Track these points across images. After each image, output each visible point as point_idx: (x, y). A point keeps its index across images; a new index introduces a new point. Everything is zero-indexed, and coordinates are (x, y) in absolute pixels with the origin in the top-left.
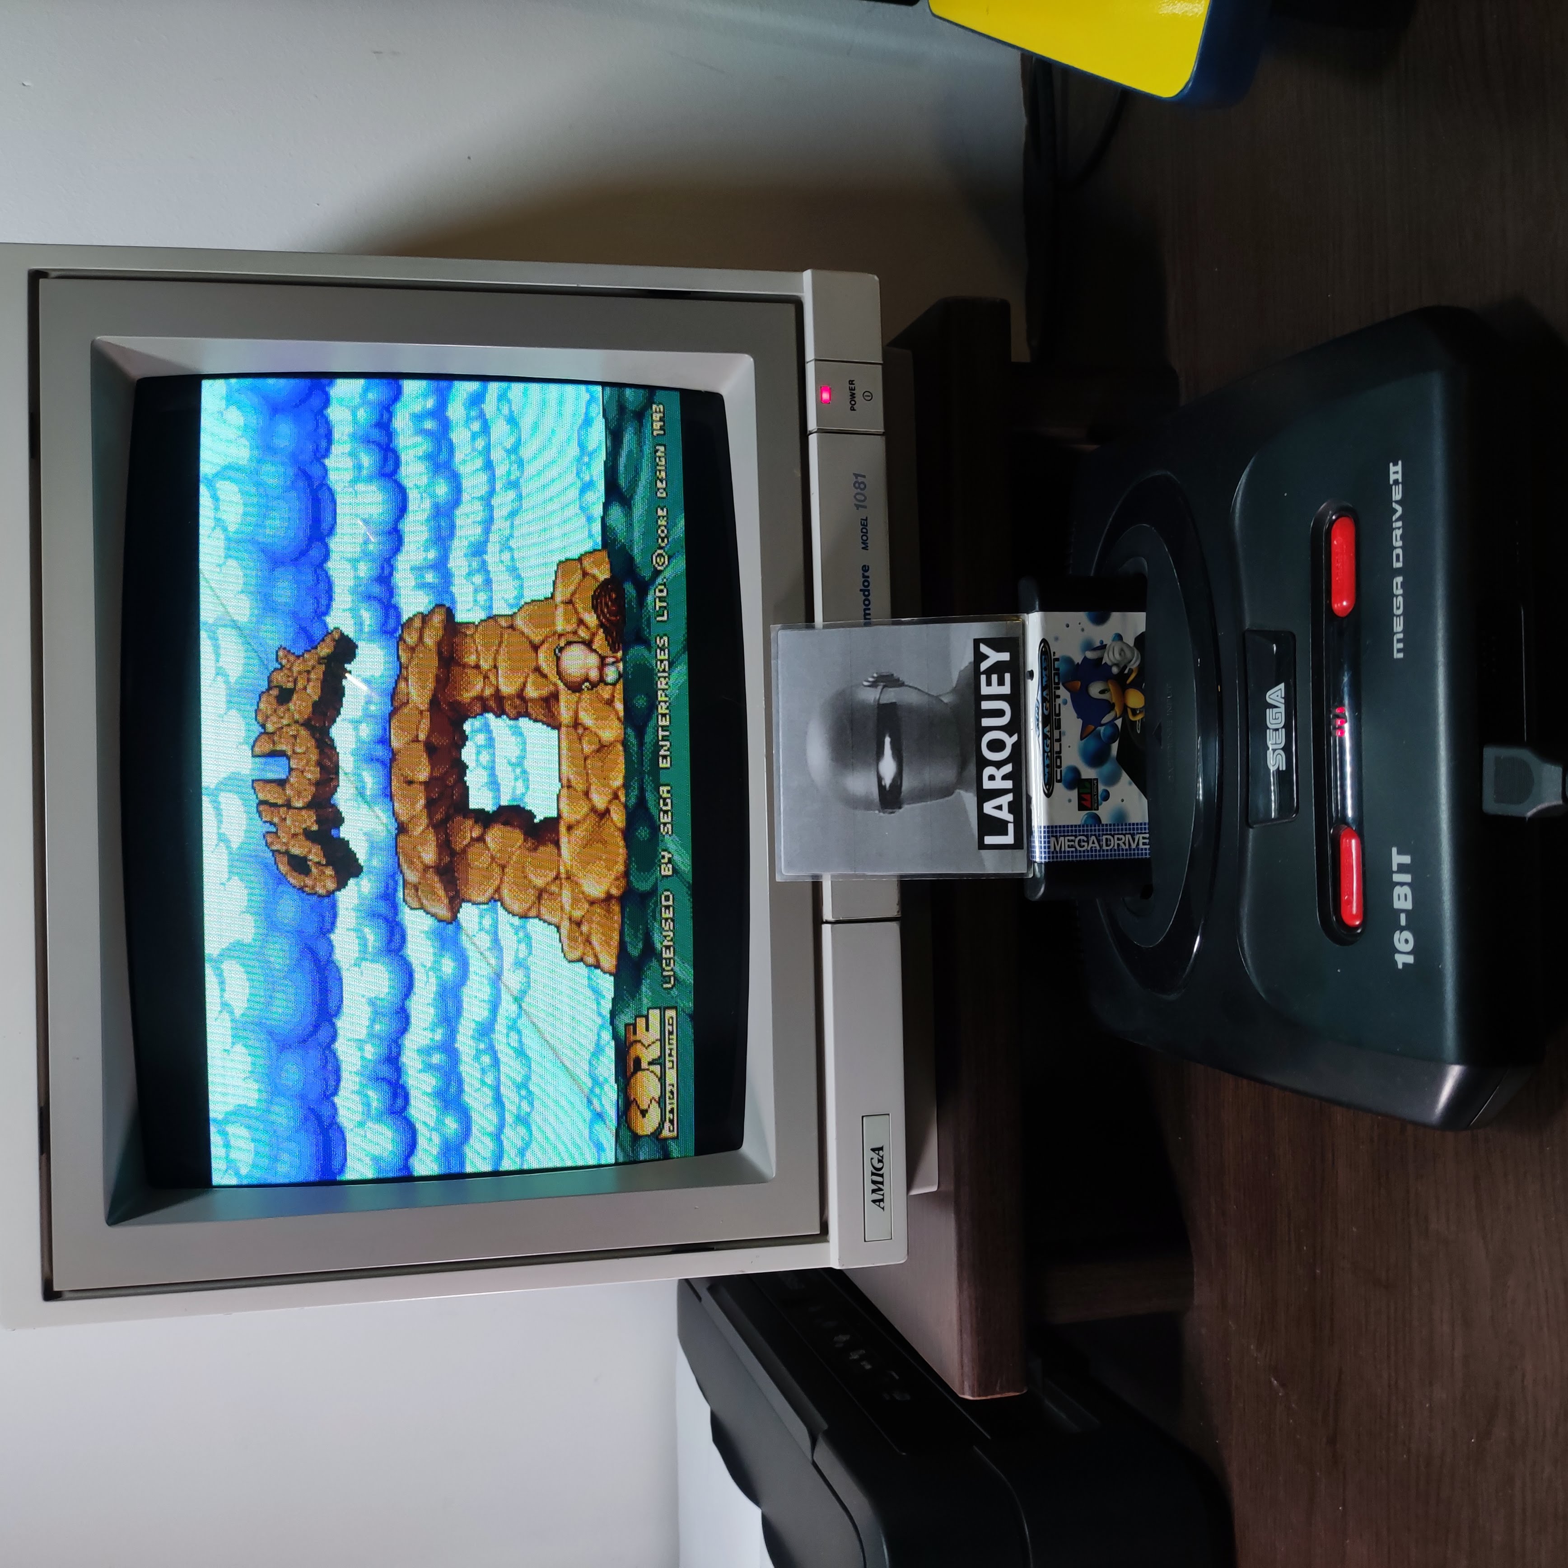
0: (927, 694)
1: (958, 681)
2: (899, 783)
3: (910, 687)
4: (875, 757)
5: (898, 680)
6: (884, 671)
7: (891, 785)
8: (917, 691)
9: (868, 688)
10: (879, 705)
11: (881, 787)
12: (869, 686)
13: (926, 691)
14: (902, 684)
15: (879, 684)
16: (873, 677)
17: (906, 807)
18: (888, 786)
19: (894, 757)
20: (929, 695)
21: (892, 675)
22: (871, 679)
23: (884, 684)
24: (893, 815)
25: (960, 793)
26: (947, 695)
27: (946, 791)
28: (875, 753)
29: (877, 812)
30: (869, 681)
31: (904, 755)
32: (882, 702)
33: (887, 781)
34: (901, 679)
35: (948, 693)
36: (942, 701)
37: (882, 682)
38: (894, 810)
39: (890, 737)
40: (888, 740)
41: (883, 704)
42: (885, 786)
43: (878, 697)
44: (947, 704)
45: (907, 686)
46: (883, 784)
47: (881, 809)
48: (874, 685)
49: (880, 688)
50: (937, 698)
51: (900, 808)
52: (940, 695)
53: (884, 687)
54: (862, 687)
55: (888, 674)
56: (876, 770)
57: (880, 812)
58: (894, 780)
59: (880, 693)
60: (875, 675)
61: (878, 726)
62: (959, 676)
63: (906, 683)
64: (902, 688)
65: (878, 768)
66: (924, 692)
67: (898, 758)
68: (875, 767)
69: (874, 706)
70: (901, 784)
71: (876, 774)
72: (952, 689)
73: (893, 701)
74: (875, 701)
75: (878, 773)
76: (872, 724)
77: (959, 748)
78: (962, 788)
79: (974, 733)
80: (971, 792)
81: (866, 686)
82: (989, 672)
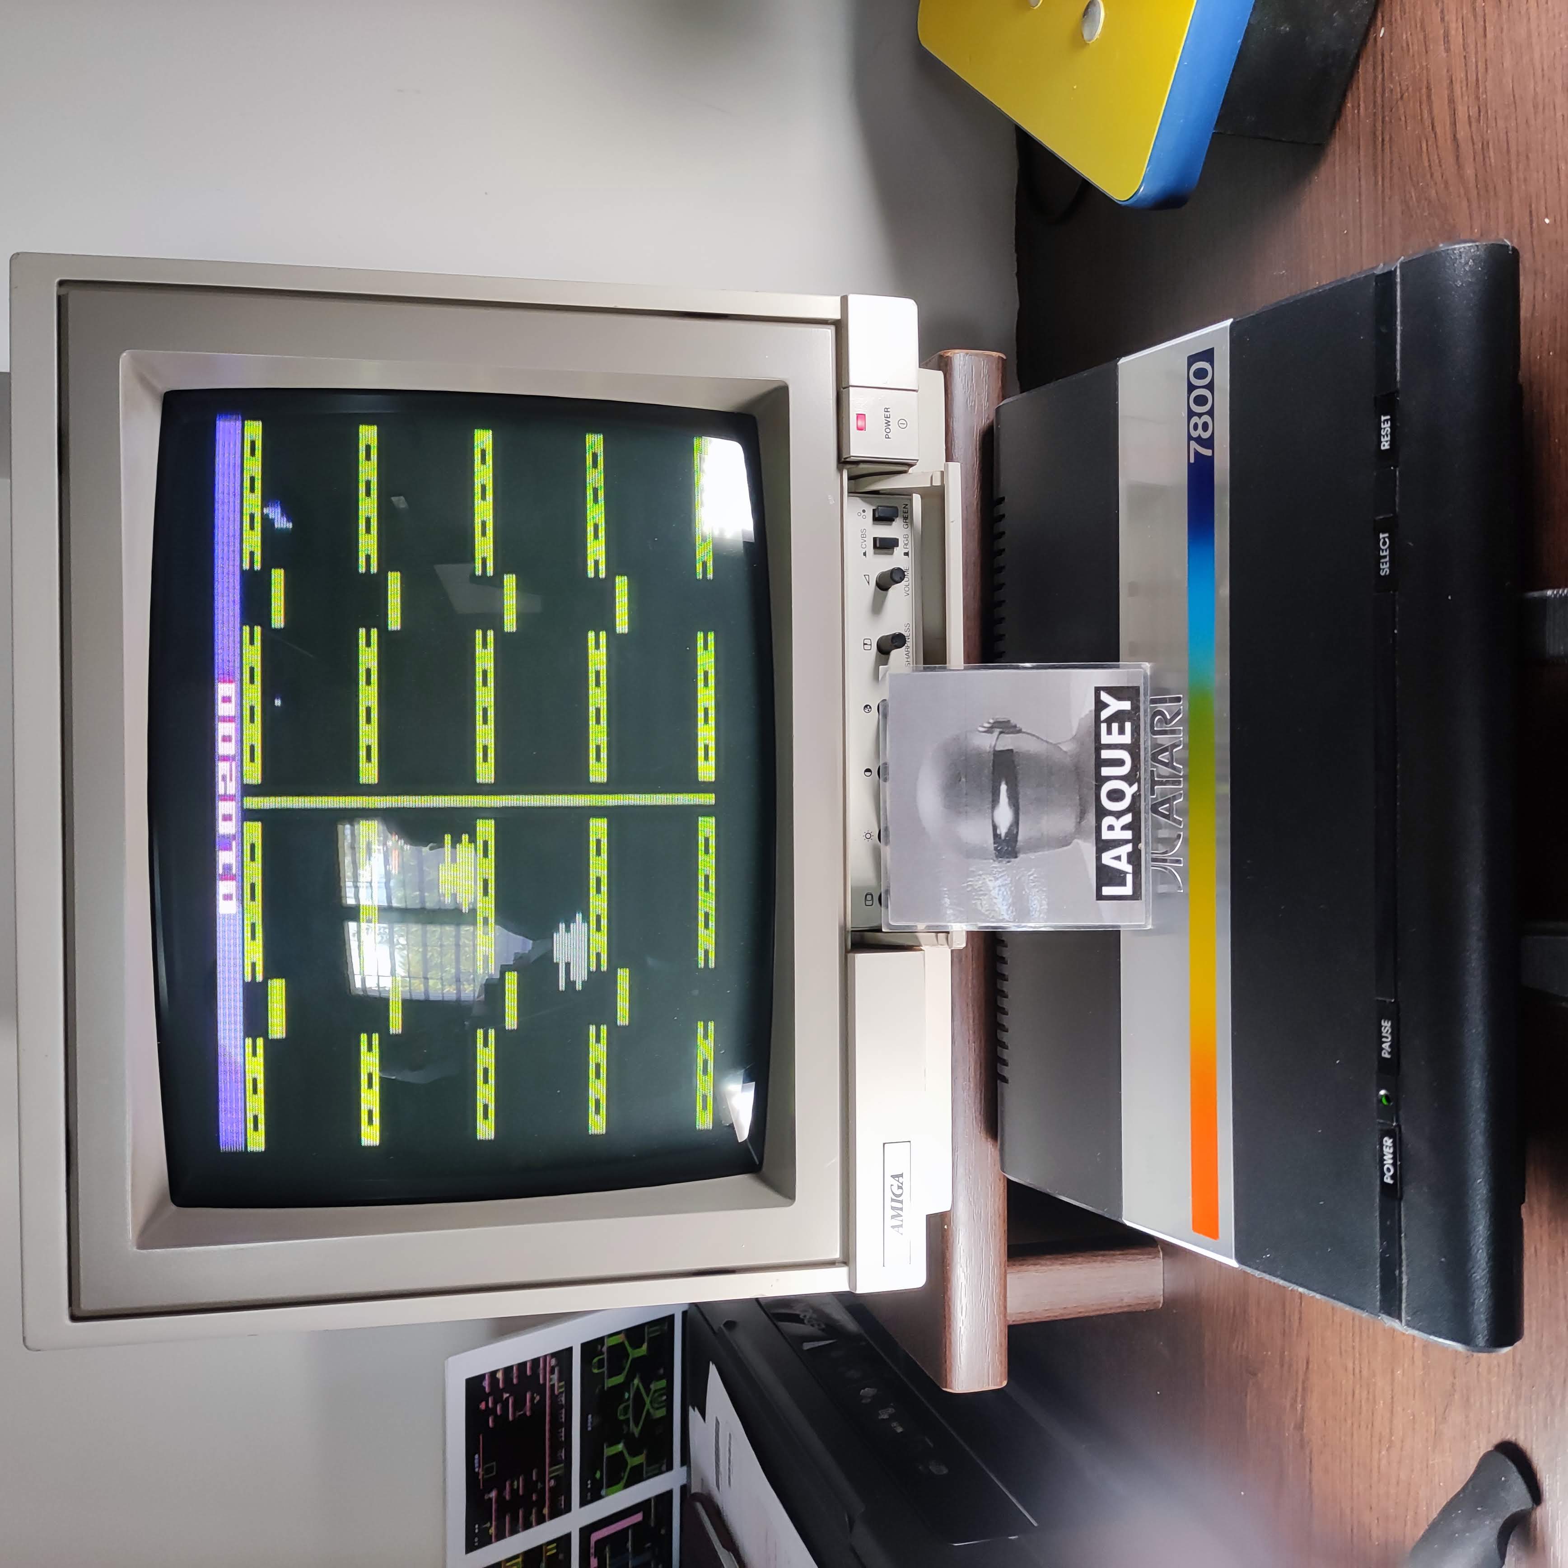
0: (1045, 741)
1: (1077, 730)
2: (1015, 832)
3: (1028, 734)
5: (1015, 726)
6: (1001, 717)
7: (1007, 834)
8: (1035, 738)
9: (984, 734)
10: (995, 751)
11: (996, 836)
12: (985, 732)
13: (1045, 738)
14: (1020, 731)
15: (995, 729)
16: (989, 723)
17: (1021, 856)
18: (1003, 834)
19: (1010, 806)
20: (1047, 742)
21: (1009, 721)
22: (987, 725)
23: (1001, 730)
24: (1008, 864)
25: (1078, 844)
26: (1067, 744)
27: (1065, 842)
28: (991, 800)
29: (991, 861)
30: (985, 727)
31: (1021, 802)
32: (998, 748)
33: (1003, 831)
34: (1018, 726)
35: (1068, 741)
36: (1061, 749)
37: (998, 728)
38: (1009, 860)
39: (1007, 784)
40: (1003, 788)
41: (1000, 751)
42: (1000, 835)
43: (993, 743)
44: (1066, 752)
45: (1024, 733)
46: (998, 832)
47: (995, 859)
48: (989, 731)
49: (996, 734)
50: (1056, 746)
51: (1016, 857)
52: (1060, 743)
53: (1001, 733)
54: (978, 732)
55: (1004, 720)
56: (991, 818)
57: (994, 861)
58: (1009, 829)
59: (998, 738)
60: (991, 721)
61: (993, 773)
62: (1079, 725)
63: (1024, 730)
64: (1020, 735)
65: (993, 816)
66: (1042, 740)
67: (1014, 806)
68: (991, 815)
69: (989, 752)
70: (1017, 833)
71: (991, 822)
72: (1071, 737)
73: (1010, 748)
74: (990, 747)
75: (993, 821)
76: (987, 771)
77: (1078, 798)
78: (1078, 839)
79: (1094, 782)
80: (1089, 842)
81: (980, 732)
82: (1110, 721)
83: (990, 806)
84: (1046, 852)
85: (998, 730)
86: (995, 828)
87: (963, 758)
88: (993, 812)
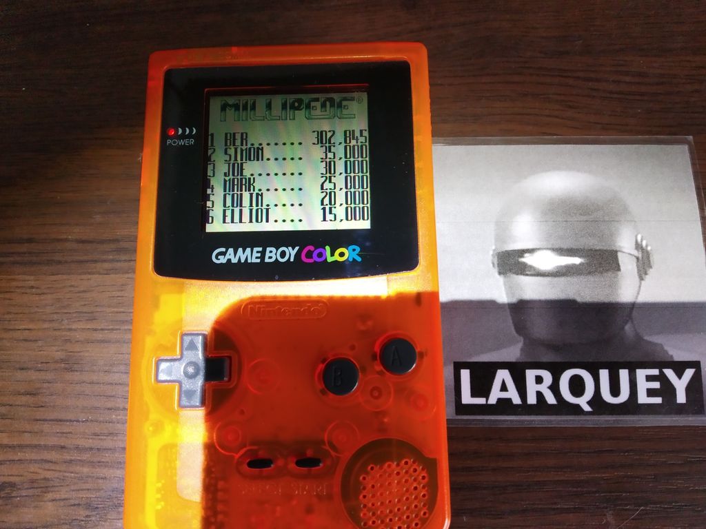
1: (650, 342)
2: (527, 273)
3: (640, 287)
4: (557, 247)
5: (646, 274)
6: (655, 258)
7: (525, 264)
8: (635, 294)
9: (634, 241)
10: (616, 252)
11: (522, 253)
12: (637, 241)
14: (641, 279)
15: (640, 253)
16: (647, 246)
17: (501, 279)
18: (523, 260)
19: (557, 267)
20: (632, 309)
21: (651, 267)
22: (644, 243)
23: (641, 258)
24: (491, 265)
25: (518, 342)
26: (633, 329)
27: (521, 327)
28: (562, 246)
29: (494, 248)
30: (642, 242)
31: (562, 279)
32: (620, 255)
33: (528, 259)
34: (647, 276)
35: (635, 330)
36: (626, 323)
37: (643, 256)
38: (496, 265)
39: (581, 264)
40: (577, 261)
41: (617, 257)
42: (522, 257)
43: (624, 250)
44: (623, 328)
45: (641, 283)
46: (526, 255)
47: (495, 252)
49: (636, 253)
50: (629, 318)
51: (500, 273)
52: (632, 322)
53: (638, 258)
54: (636, 233)
55: (651, 262)
56: (542, 247)
57: (494, 250)
58: (531, 267)
59: (630, 254)
60: (649, 248)
61: (591, 250)
62: (656, 344)
63: (643, 282)
64: (637, 278)
65: (545, 249)
67: (558, 272)
68: (545, 247)
69: (615, 246)
70: (527, 275)
71: (537, 247)
72: (641, 335)
73: (622, 268)
74: (620, 246)
75: (539, 249)
76: (594, 243)
78: (524, 343)
79: (591, 360)
80: (521, 355)
81: (636, 236)
82: (662, 378)
84: (507, 306)
86: (531, 251)
87: (606, 218)
88: (548, 249)
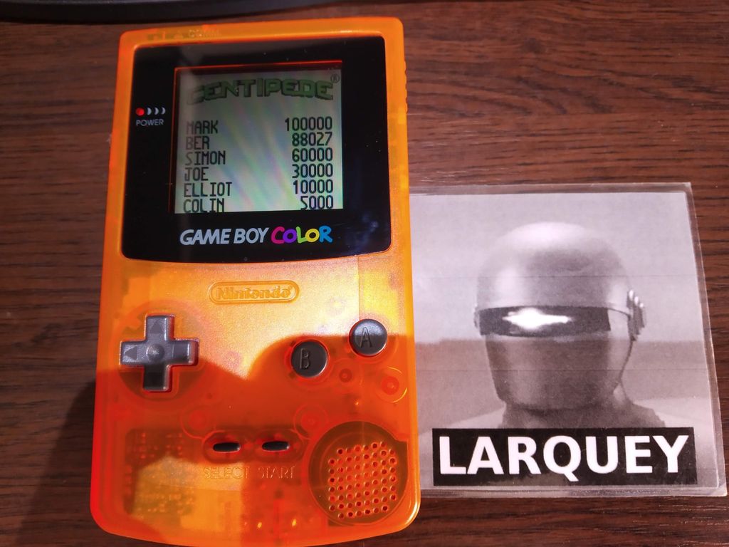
0: (623, 368)
2: (512, 332)
3: (631, 347)
5: (638, 333)
6: (648, 317)
7: (509, 324)
8: (626, 355)
9: (626, 297)
11: (506, 311)
12: (628, 298)
13: (627, 368)
14: (633, 338)
15: (632, 310)
16: (639, 303)
17: (483, 340)
18: (508, 319)
19: (543, 326)
20: (622, 371)
21: (643, 326)
22: (636, 300)
23: (632, 317)
24: (473, 324)
25: (500, 407)
26: (622, 393)
27: (503, 392)
28: (549, 305)
29: (476, 305)
30: (634, 298)
31: (548, 340)
32: (610, 313)
33: (513, 318)
34: (639, 336)
37: (635, 314)
38: (478, 325)
39: (569, 323)
40: (564, 319)
41: (607, 315)
42: (506, 315)
43: (615, 308)
44: (612, 392)
45: (631, 345)
46: (510, 313)
47: (478, 310)
48: (630, 303)
49: (627, 310)
50: (619, 381)
51: (482, 332)
52: (622, 386)
53: (629, 317)
54: (627, 289)
55: (644, 320)
56: (527, 305)
57: (476, 309)
58: (515, 327)
59: (621, 312)
60: (642, 305)
61: (580, 307)
62: (646, 410)
63: (634, 342)
64: (628, 338)
65: (529, 307)
66: (625, 364)
67: (542, 332)
68: (530, 305)
69: (605, 303)
70: (511, 335)
71: (523, 305)
72: (631, 399)
73: (612, 327)
74: (611, 304)
75: (523, 307)
76: (582, 301)
77: (558, 407)
78: (508, 407)
79: (577, 427)
80: (504, 421)
81: (628, 293)
83: (543, 304)
84: (489, 369)
85: (632, 314)
87: (596, 274)
88: (533, 306)
